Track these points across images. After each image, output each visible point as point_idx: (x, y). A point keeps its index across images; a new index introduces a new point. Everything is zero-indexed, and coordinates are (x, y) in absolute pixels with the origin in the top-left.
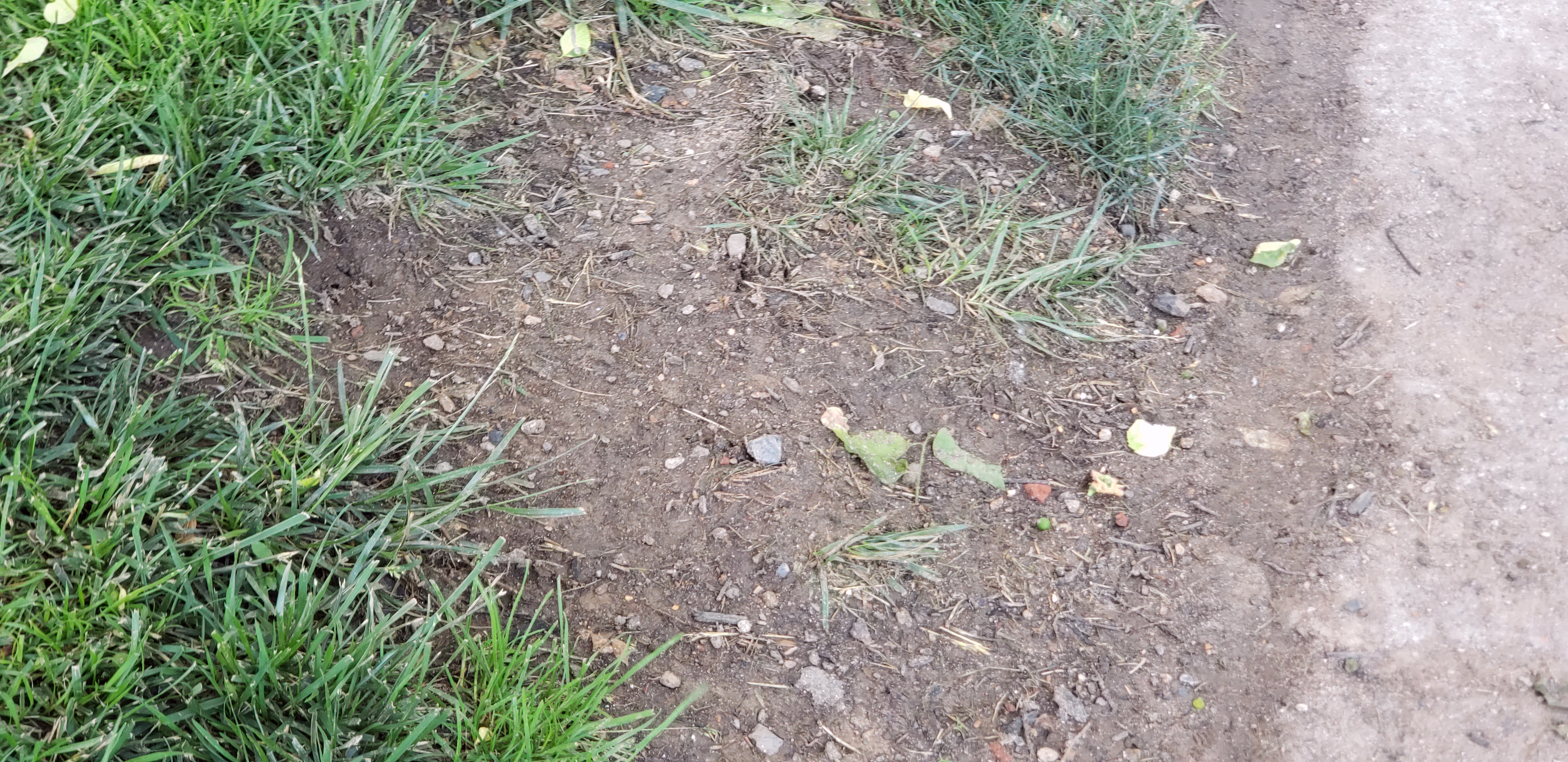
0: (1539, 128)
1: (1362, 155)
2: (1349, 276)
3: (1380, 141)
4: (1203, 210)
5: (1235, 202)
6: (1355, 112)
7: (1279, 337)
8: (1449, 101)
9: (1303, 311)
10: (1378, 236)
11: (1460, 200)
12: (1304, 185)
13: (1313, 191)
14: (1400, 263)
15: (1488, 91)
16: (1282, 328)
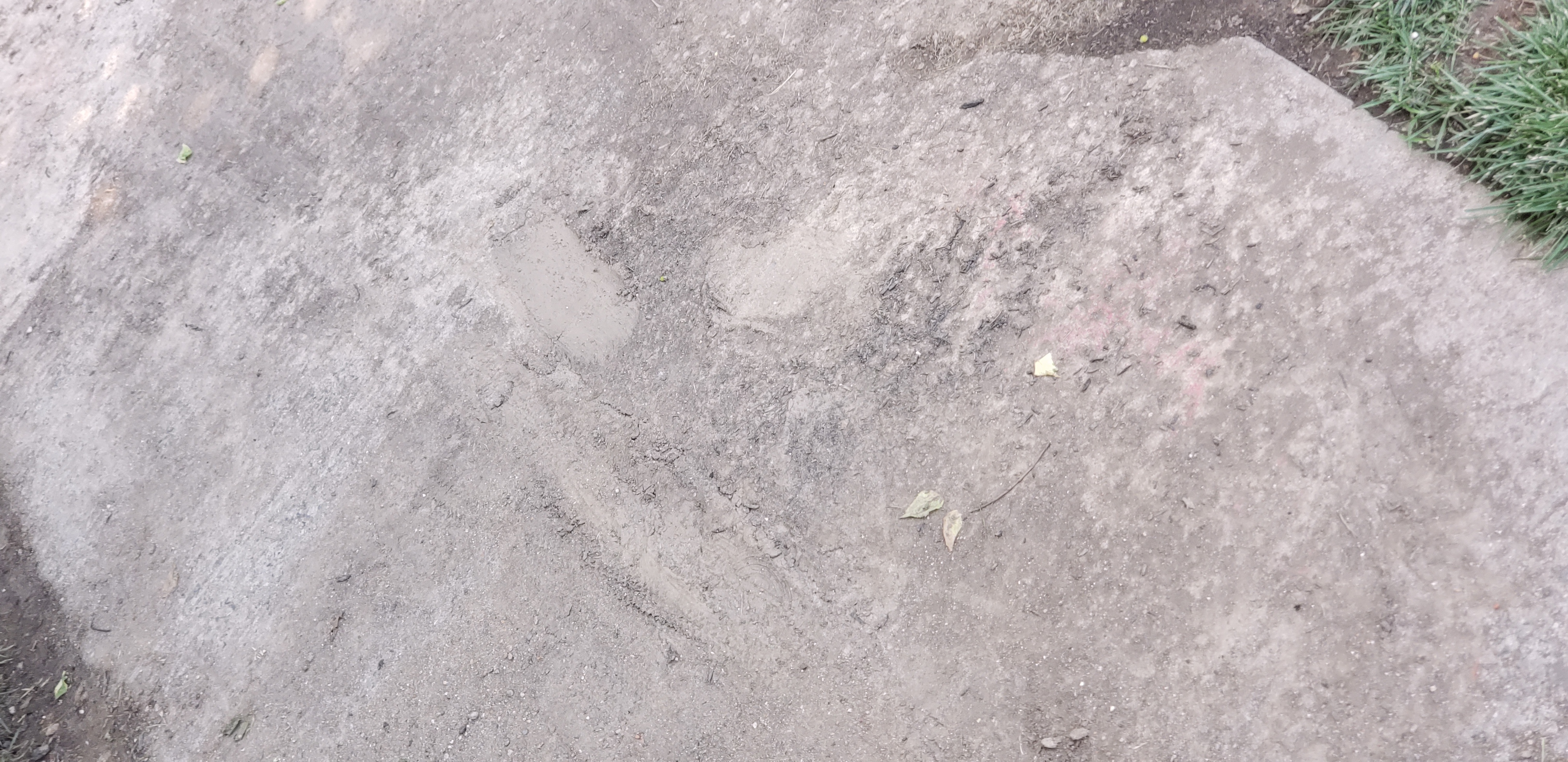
0: (112, 519)
1: (66, 607)
2: (90, 662)
3: (68, 593)
4: (28, 699)
5: (37, 683)
6: (53, 591)
7: (84, 716)
8: (79, 546)
9: (85, 696)
10: (90, 633)
11: (105, 582)
12: (54, 646)
13: (59, 644)
14: (103, 634)
15: (88, 524)
16: (82, 712)
